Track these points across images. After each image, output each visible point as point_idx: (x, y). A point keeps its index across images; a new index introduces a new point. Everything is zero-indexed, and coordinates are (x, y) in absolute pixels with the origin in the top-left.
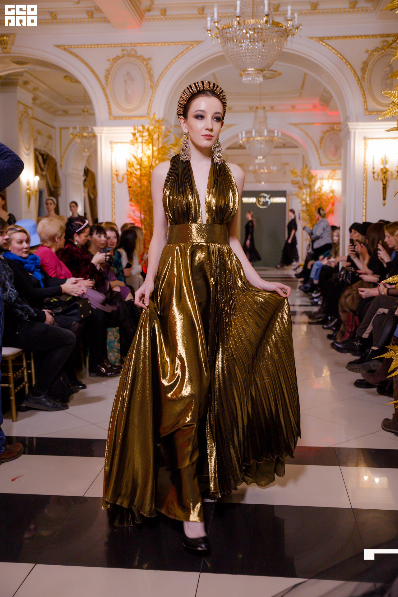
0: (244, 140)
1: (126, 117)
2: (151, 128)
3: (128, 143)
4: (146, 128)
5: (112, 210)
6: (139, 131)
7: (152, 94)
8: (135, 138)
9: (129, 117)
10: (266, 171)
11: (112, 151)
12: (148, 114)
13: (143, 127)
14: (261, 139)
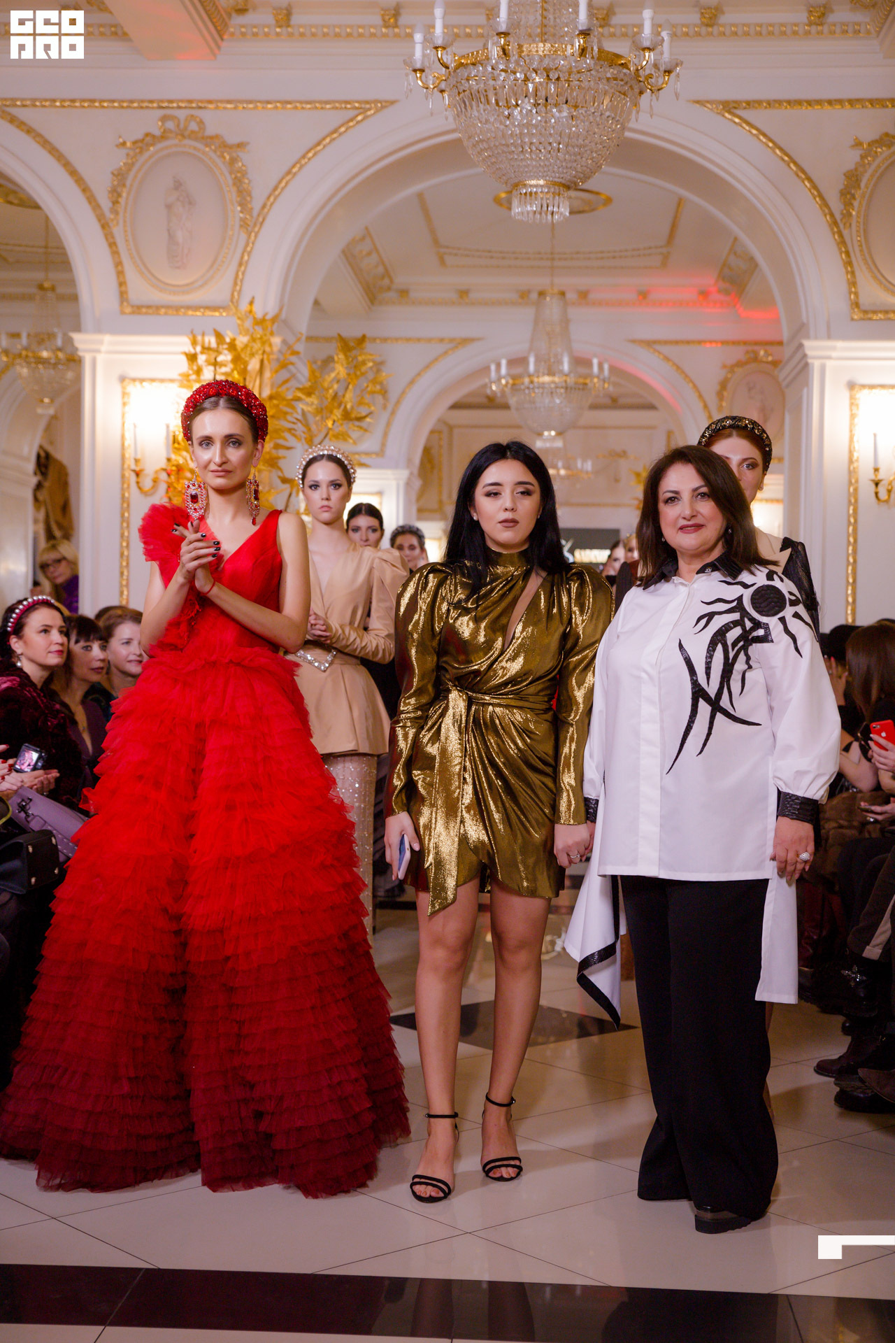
0: (503, 382)
1: (168, 307)
2: (242, 340)
3: (172, 381)
4: (228, 340)
5: (122, 574)
6: (206, 349)
7: (247, 245)
8: (195, 368)
9: (177, 309)
10: (562, 472)
11: (124, 404)
12: (234, 301)
13: (219, 337)
14: (553, 382)
